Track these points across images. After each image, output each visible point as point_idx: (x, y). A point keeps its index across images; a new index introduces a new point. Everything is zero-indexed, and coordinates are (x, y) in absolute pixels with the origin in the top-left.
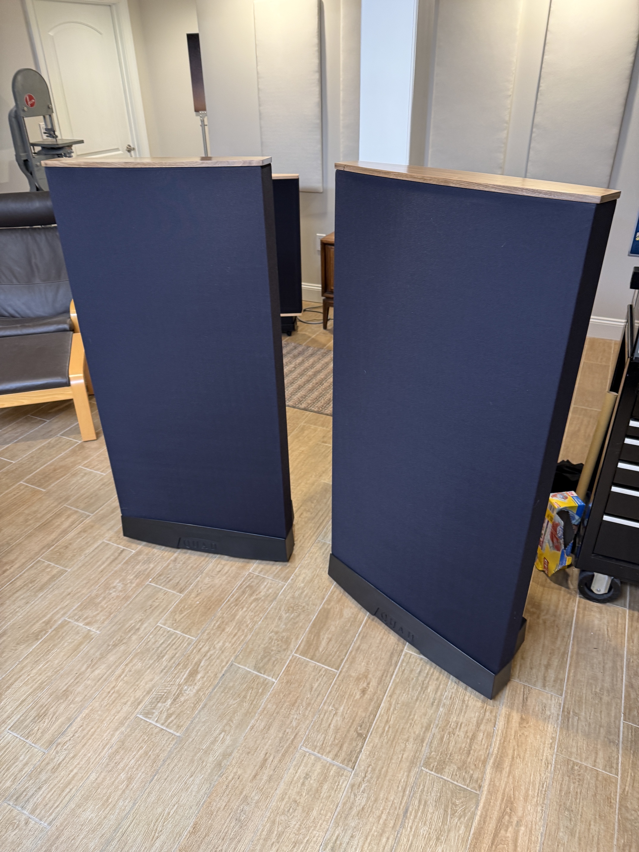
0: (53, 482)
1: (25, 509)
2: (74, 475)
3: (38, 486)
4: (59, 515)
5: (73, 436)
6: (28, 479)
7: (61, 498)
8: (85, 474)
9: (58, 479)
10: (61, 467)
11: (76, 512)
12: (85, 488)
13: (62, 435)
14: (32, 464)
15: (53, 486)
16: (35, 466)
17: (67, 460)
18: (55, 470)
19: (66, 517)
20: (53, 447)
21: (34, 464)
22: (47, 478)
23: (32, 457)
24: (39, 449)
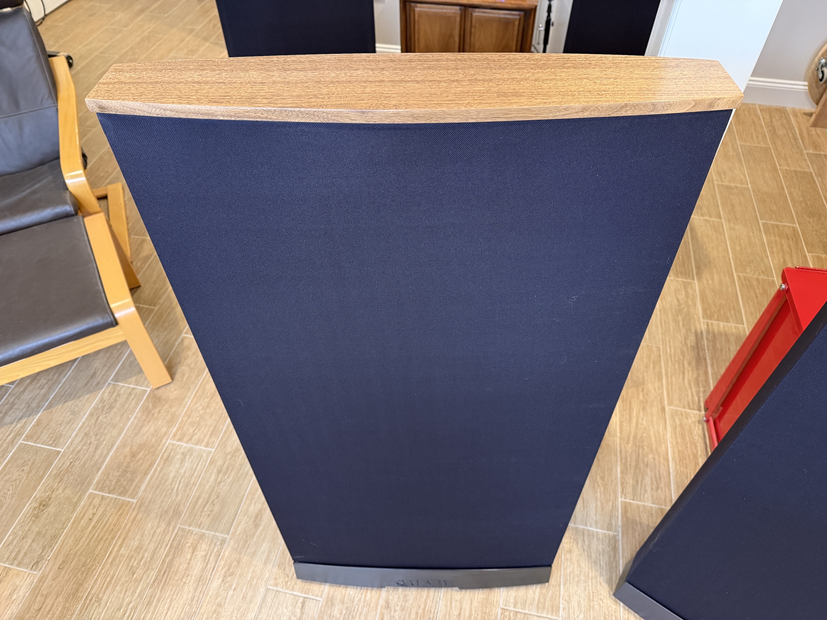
0: (141, 481)
1: (121, 547)
2: (168, 460)
3: (120, 494)
4: (177, 548)
5: (134, 379)
6: (98, 483)
7: (167, 512)
8: (184, 455)
9: (146, 474)
10: (141, 447)
11: (202, 536)
12: (194, 484)
13: (116, 379)
14: (92, 449)
15: (145, 490)
16: (98, 452)
17: (144, 430)
18: (134, 455)
19: (191, 550)
20: (111, 408)
21: (96, 449)
22: (129, 475)
23: (86, 435)
24: (91, 415)
